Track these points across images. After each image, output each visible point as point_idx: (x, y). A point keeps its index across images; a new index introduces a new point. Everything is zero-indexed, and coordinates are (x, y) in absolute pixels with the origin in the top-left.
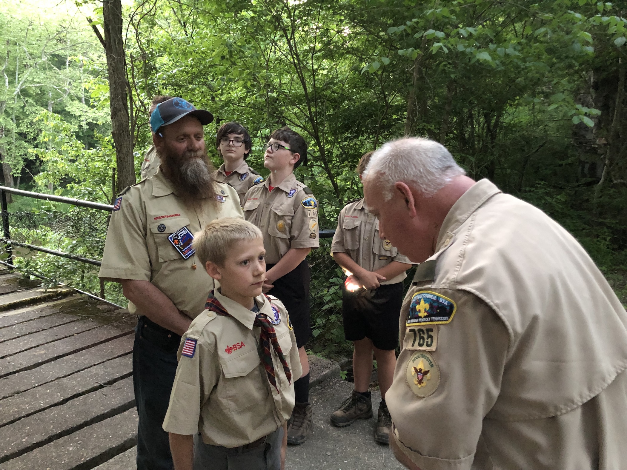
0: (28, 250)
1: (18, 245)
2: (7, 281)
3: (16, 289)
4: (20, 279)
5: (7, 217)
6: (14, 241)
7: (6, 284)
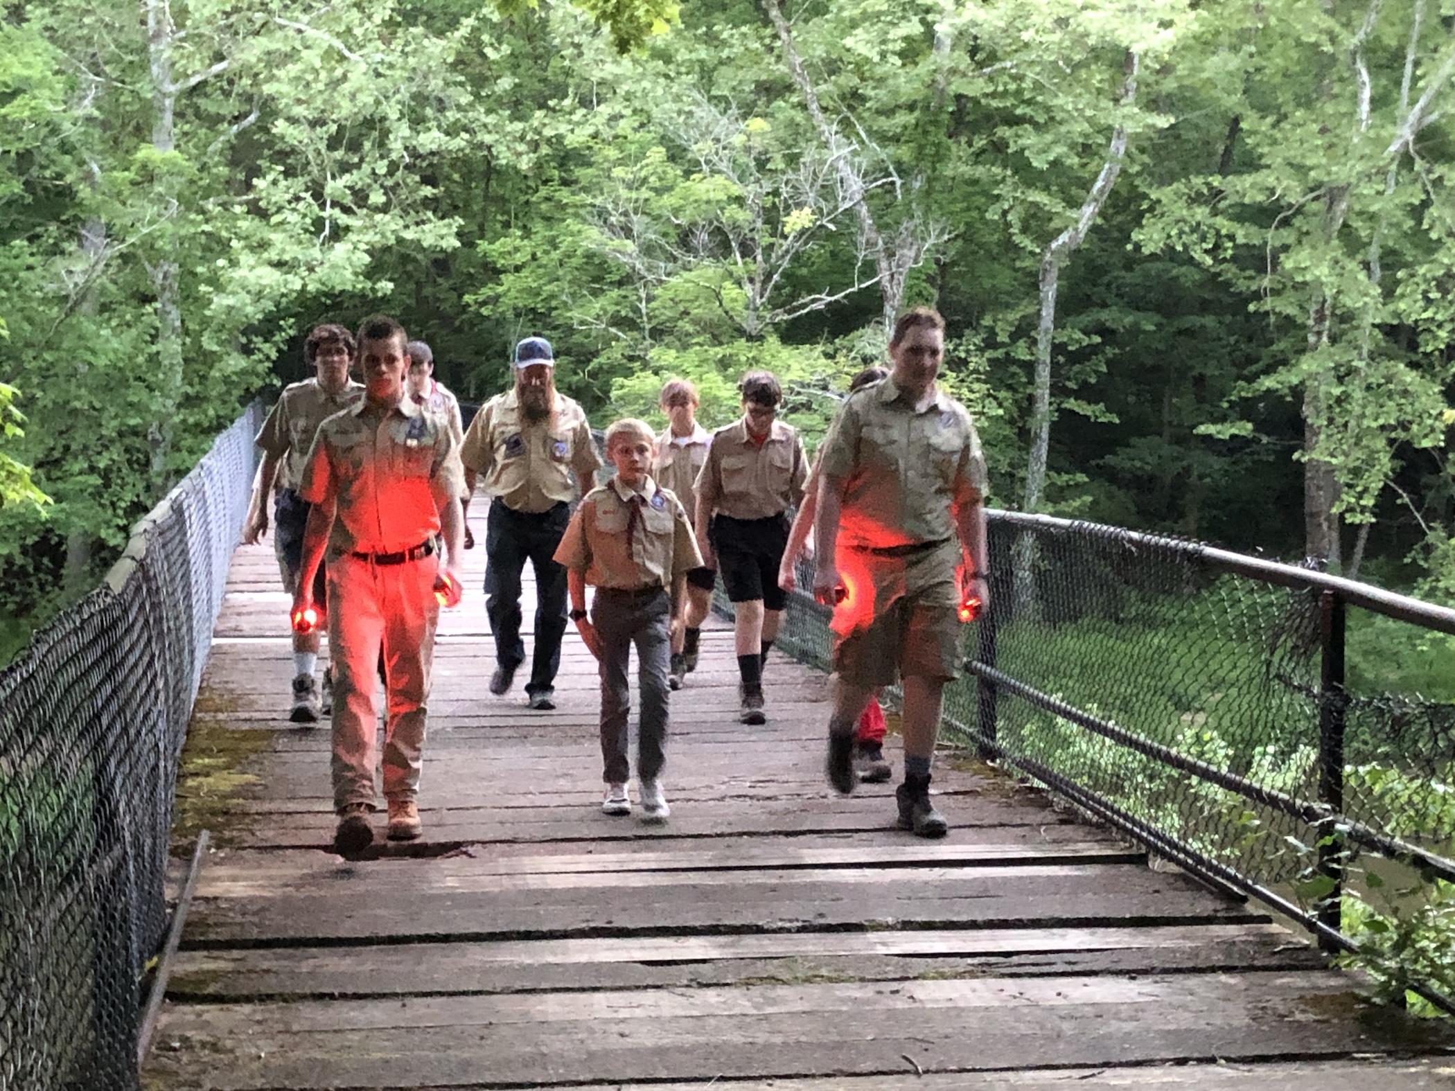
0: (1413, 877)
1: (1372, 845)
2: (1315, 1001)
3: (1349, 1047)
4: (1366, 1000)
5: (1341, 712)
6: (1361, 826)
7: (1311, 1017)
